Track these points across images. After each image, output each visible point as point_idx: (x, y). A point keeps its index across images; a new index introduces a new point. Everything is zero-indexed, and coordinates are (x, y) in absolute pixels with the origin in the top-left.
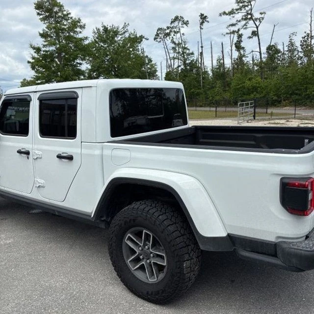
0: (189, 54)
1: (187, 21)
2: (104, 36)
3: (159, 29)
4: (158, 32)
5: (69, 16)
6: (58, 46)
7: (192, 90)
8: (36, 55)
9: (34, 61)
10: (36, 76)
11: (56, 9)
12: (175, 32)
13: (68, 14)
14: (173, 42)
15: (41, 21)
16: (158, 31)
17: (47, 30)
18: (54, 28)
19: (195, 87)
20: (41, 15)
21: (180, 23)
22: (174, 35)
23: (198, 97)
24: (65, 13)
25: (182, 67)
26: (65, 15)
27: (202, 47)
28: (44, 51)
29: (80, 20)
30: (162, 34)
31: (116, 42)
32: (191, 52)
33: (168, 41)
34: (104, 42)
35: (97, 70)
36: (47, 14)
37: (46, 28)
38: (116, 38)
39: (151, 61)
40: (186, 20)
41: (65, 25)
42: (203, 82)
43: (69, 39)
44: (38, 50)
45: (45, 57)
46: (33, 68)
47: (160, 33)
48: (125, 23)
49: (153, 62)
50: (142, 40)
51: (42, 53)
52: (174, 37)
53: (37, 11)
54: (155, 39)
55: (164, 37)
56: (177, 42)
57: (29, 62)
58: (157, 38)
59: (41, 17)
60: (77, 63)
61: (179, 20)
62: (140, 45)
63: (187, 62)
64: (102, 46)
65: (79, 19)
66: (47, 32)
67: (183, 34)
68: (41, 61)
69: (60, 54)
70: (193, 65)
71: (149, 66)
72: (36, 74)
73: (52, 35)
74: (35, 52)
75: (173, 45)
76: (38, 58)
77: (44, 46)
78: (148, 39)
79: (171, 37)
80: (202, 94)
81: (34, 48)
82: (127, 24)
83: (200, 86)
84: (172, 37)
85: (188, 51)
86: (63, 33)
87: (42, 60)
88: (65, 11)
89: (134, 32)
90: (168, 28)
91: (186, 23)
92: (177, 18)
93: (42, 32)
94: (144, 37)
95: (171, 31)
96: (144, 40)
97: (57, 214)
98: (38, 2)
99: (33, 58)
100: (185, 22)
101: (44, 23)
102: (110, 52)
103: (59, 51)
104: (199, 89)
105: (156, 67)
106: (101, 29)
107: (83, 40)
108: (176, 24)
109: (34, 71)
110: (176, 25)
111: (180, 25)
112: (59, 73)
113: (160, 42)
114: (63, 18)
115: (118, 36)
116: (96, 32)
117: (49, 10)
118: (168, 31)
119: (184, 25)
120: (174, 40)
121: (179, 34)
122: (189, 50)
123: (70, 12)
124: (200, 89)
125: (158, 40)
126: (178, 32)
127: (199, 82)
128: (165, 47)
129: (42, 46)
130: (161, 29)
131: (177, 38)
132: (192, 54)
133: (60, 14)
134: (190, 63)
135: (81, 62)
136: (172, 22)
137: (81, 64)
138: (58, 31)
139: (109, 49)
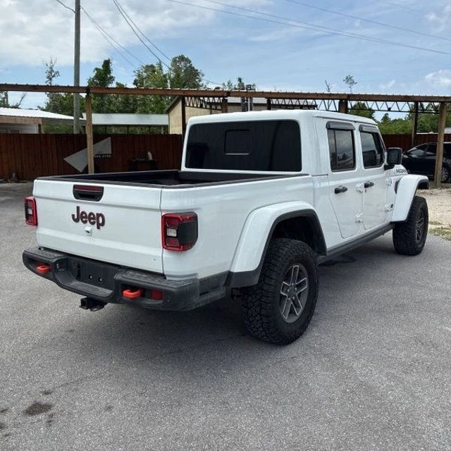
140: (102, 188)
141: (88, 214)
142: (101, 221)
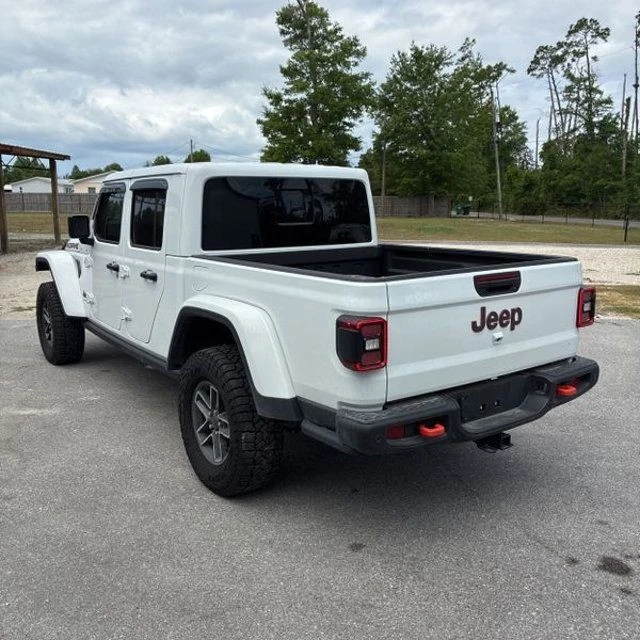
0: (600, 103)
1: (607, 29)
2: (414, 69)
3: (541, 49)
4: (539, 56)
5: (338, 34)
6: (312, 91)
7: (598, 182)
8: (272, 109)
9: (267, 119)
10: (270, 147)
11: (315, 21)
12: (576, 54)
13: (336, 31)
14: (570, 77)
15: (286, 45)
16: (538, 52)
17: (294, 61)
18: (308, 57)
19: (606, 174)
20: (287, 33)
21: (589, 34)
22: (573, 60)
23: (611, 197)
24: (329, 28)
25: (582, 130)
26: (331, 33)
27: (636, 86)
28: (286, 102)
29: (357, 41)
30: (548, 59)
31: (436, 80)
32: (605, 97)
33: (559, 73)
34: (413, 80)
35: (393, 137)
36: (298, 32)
37: (293, 58)
38: (436, 72)
39: (517, 118)
40: (603, 26)
41: (330, 51)
42: (628, 165)
43: (333, 77)
44: (276, 99)
45: (288, 112)
46: (266, 133)
47: (542, 58)
48: (467, 39)
49: (518, 121)
50: (499, 74)
51: (283, 104)
52: (574, 65)
53: (281, 26)
54: (529, 71)
55: (550, 66)
56: (577, 75)
57: (259, 122)
58: (534, 69)
59: (288, 37)
60: (345, 123)
61: (588, 27)
62: (495, 83)
63: (595, 120)
64: (407, 88)
65: (355, 39)
66: (296, 65)
67: (595, 58)
68: (280, 119)
69: (314, 106)
70: (607, 126)
71: (509, 128)
72: (269, 144)
73: (304, 71)
74: (271, 104)
75: (568, 83)
76: (276, 115)
77: (287, 92)
78: (513, 71)
79: (566, 64)
80: (622, 190)
81: (270, 96)
82: (471, 40)
83: (621, 173)
84: (569, 65)
85: (598, 96)
86: (323, 66)
87: (283, 117)
88: (330, 24)
89: (478, 59)
90: (560, 45)
91: (604, 34)
92: (581, 24)
93: (286, 66)
94: (505, 67)
95: (566, 53)
96: (504, 72)
97: (142, 361)
98: (283, 9)
99: (268, 114)
100: (600, 31)
101: (291, 49)
102: (422, 100)
103: (313, 100)
104: (615, 179)
105: (523, 130)
106: (409, 54)
107: (361, 79)
108: (580, 35)
109: (266, 139)
110: (578, 40)
111: (589, 38)
112: (310, 143)
113: (541, 76)
114: (324, 38)
115: (441, 67)
116: (398, 60)
117: (301, 25)
118: (559, 53)
119: (599, 39)
120: (572, 71)
121: (585, 57)
122: (601, 93)
123: (340, 26)
124: (620, 179)
125: (537, 72)
126: (583, 54)
127: (616, 164)
128: (553, 87)
129: (283, 92)
130: (546, 48)
131: (578, 67)
132: (609, 101)
133: (321, 31)
134: (600, 122)
135: (352, 121)
136: (570, 33)
137: (351, 125)
138: (315, 62)
139: (422, 95)
140: (518, 273)
141: (499, 314)
142: (516, 318)
